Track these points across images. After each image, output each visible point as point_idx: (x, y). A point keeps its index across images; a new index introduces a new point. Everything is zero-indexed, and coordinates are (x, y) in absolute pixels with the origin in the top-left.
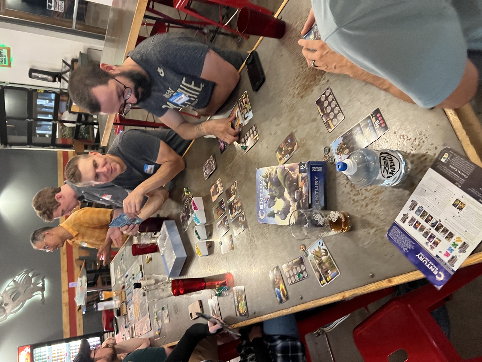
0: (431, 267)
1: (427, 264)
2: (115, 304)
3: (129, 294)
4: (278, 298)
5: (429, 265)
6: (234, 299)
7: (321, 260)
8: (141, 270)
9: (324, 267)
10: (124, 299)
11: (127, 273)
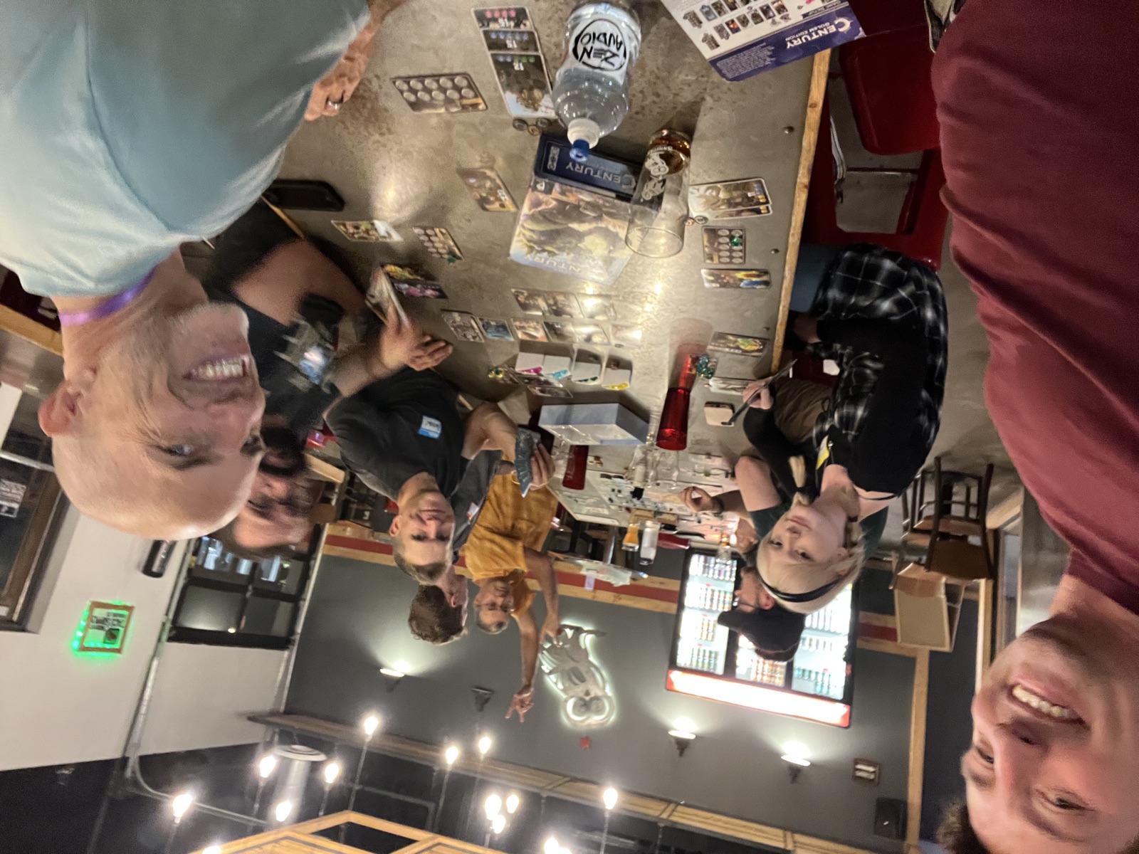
0: (820, 32)
1: (811, 36)
2: (651, 528)
3: (644, 505)
4: (758, 287)
5: (813, 34)
6: (728, 352)
7: (723, 200)
8: (609, 477)
9: (739, 200)
10: (650, 515)
11: (606, 499)
